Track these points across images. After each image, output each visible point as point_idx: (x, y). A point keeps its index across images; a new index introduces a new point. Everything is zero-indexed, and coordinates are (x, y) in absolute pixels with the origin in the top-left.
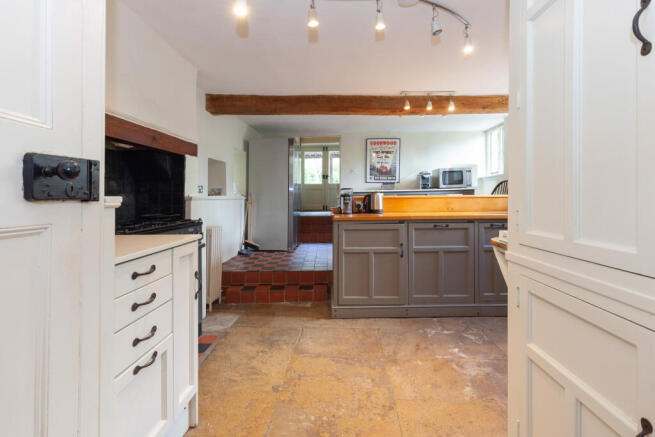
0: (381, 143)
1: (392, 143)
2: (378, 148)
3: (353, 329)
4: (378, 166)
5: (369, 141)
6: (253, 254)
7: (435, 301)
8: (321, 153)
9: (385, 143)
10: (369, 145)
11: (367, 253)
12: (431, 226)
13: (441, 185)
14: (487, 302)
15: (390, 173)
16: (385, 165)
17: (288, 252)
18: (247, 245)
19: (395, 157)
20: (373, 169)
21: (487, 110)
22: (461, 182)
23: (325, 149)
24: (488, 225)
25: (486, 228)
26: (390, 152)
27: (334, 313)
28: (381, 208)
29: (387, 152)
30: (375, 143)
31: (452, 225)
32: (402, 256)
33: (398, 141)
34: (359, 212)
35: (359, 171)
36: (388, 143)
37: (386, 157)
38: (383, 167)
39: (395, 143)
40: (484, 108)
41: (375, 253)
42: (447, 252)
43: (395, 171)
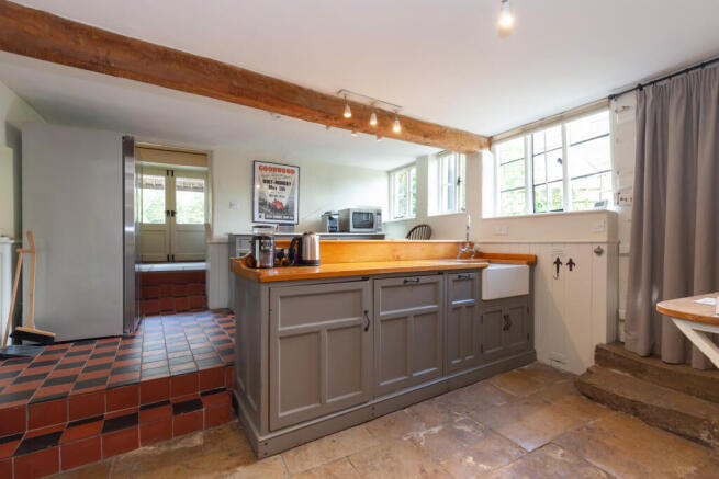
0: (275, 170)
1: (288, 171)
2: (270, 176)
3: (308, 472)
4: (271, 200)
5: (257, 165)
6: (38, 353)
7: (404, 385)
8: (162, 179)
9: (279, 170)
10: (257, 169)
11: (318, 333)
12: (400, 281)
13: (352, 229)
14: (456, 371)
15: (286, 211)
16: (280, 200)
17: (124, 338)
18: (18, 337)
19: (293, 191)
20: (263, 203)
21: (427, 140)
22: (371, 225)
23: (170, 173)
24: (456, 276)
25: (454, 281)
26: (287, 184)
27: (261, 450)
28: (317, 258)
29: (283, 183)
30: (265, 169)
31: (423, 279)
32: (366, 329)
33: (296, 170)
34: (285, 265)
35: (243, 205)
36: (284, 171)
37: (283, 189)
38: (276, 202)
39: (293, 172)
40: (426, 136)
41: (329, 330)
42: (417, 315)
43: (293, 208)
